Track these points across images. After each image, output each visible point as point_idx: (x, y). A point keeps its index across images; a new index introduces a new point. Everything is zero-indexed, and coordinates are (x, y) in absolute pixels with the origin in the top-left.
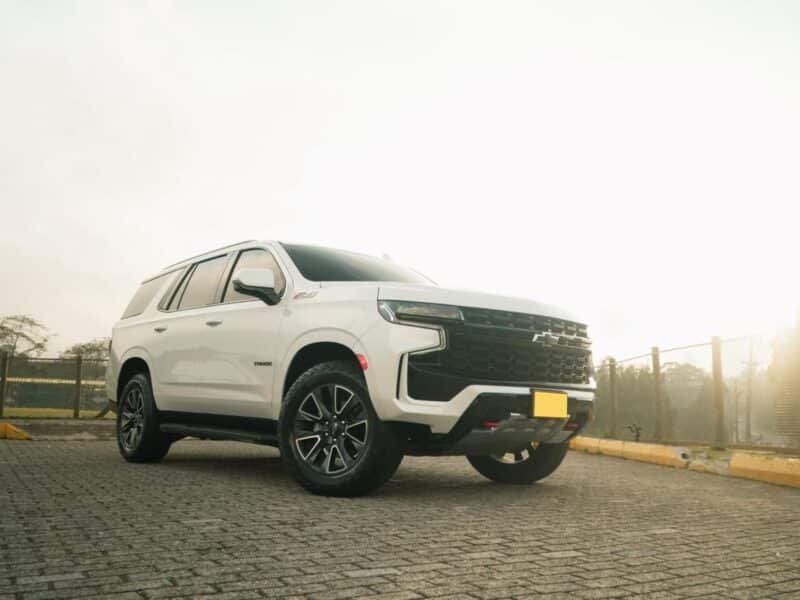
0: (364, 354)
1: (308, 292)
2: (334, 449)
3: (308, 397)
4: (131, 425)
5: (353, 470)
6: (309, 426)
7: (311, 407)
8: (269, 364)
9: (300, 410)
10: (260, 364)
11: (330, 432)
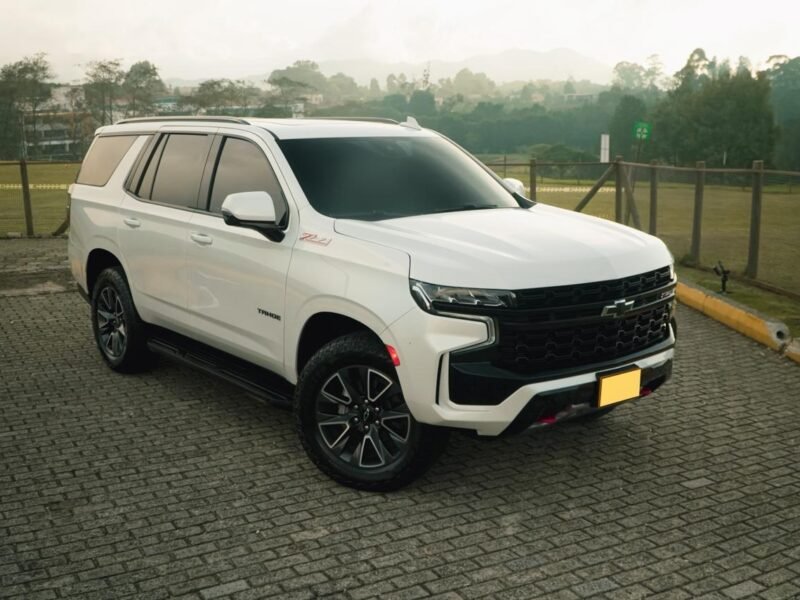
0: (395, 347)
1: (320, 237)
2: (368, 440)
3: (333, 377)
4: (111, 327)
5: (391, 467)
6: (332, 409)
7: (335, 388)
8: (278, 317)
9: (323, 391)
10: (267, 313)
11: (361, 417)
